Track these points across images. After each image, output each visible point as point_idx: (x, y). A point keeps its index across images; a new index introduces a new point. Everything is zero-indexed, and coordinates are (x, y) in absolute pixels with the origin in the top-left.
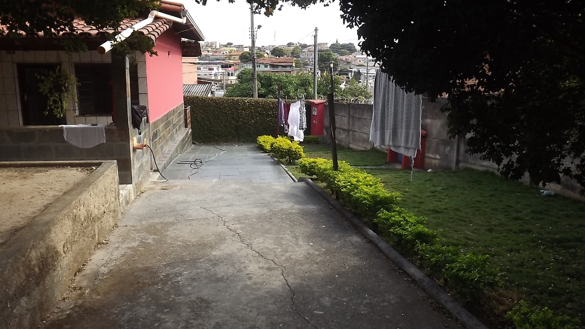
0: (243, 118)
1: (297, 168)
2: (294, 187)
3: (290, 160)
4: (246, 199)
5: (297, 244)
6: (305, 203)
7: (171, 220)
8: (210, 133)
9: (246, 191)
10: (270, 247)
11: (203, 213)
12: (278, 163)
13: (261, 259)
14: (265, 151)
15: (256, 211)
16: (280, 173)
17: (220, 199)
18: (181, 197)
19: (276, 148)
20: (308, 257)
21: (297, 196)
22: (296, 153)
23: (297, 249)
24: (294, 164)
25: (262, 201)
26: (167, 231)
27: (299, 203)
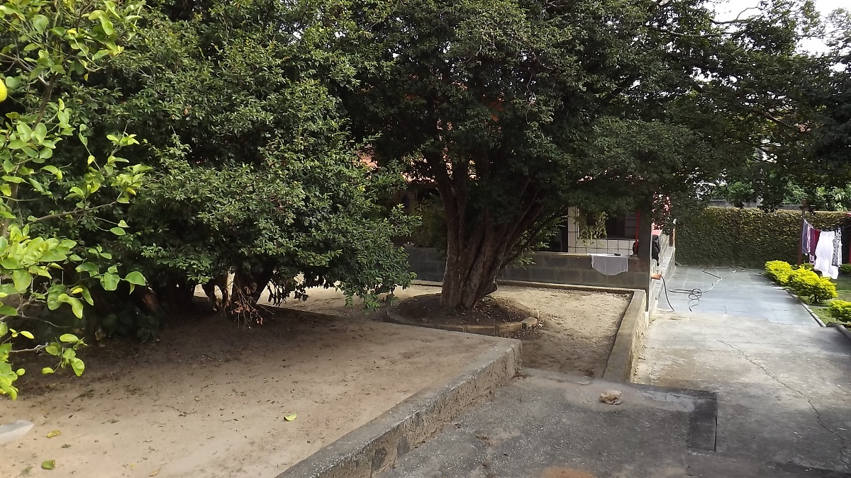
0: (746, 235)
1: (825, 310)
2: (822, 332)
3: (816, 300)
4: (764, 338)
5: (824, 384)
6: (835, 350)
7: (692, 348)
8: (698, 253)
9: (764, 331)
10: (795, 382)
11: (722, 346)
12: (799, 301)
13: (788, 389)
14: (778, 283)
15: (778, 351)
16: (802, 314)
17: (737, 335)
18: (694, 329)
19: (796, 283)
20: (835, 395)
21: (825, 342)
22: (824, 291)
23: (824, 387)
24: (821, 304)
25: (783, 343)
26: (693, 357)
27: (828, 349)
